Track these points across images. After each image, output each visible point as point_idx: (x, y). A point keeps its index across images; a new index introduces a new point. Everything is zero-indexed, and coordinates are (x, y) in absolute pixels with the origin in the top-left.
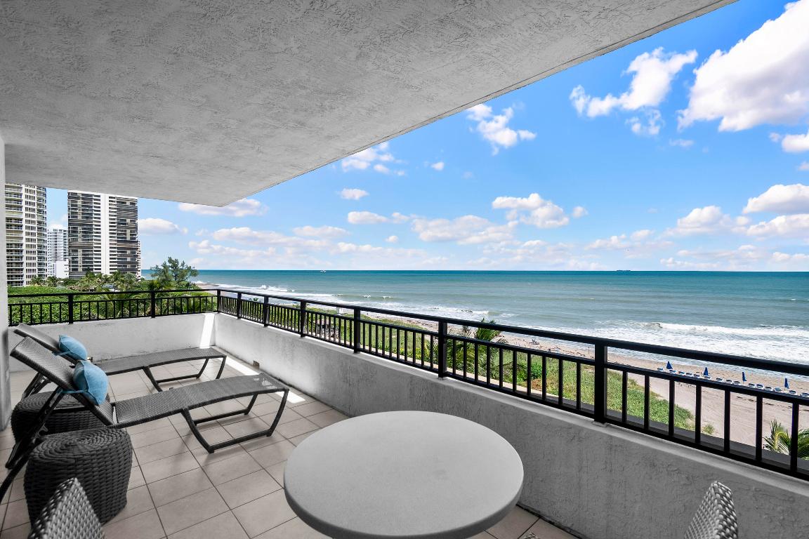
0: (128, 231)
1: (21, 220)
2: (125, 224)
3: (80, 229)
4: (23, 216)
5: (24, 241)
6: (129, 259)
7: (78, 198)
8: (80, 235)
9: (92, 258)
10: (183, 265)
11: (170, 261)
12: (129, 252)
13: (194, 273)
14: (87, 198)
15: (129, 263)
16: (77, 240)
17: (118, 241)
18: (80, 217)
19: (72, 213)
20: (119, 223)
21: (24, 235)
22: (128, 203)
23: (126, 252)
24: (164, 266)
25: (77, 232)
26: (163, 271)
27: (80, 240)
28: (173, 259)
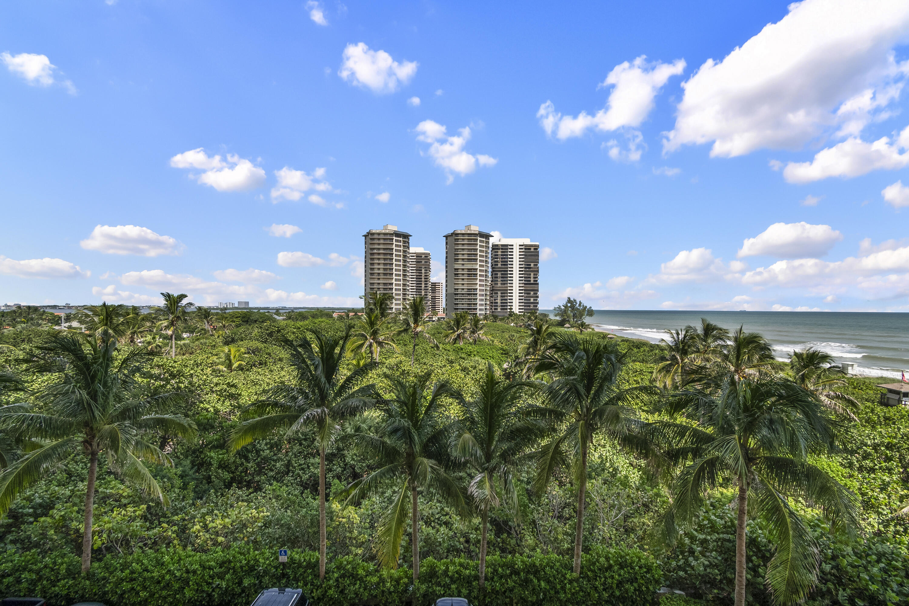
0: (532, 276)
1: (477, 269)
2: (530, 268)
3: (499, 275)
4: (478, 267)
5: (478, 287)
6: (532, 300)
7: (499, 249)
8: (499, 279)
9: (506, 300)
10: (580, 305)
11: (569, 300)
12: (532, 293)
13: (591, 313)
14: (505, 248)
15: (532, 303)
16: (497, 284)
17: (525, 284)
18: (499, 266)
19: (495, 261)
20: (525, 268)
21: (478, 282)
22: (532, 250)
23: (530, 293)
24: (566, 306)
25: (497, 277)
26: (565, 311)
27: (499, 285)
28: (572, 299)
